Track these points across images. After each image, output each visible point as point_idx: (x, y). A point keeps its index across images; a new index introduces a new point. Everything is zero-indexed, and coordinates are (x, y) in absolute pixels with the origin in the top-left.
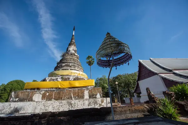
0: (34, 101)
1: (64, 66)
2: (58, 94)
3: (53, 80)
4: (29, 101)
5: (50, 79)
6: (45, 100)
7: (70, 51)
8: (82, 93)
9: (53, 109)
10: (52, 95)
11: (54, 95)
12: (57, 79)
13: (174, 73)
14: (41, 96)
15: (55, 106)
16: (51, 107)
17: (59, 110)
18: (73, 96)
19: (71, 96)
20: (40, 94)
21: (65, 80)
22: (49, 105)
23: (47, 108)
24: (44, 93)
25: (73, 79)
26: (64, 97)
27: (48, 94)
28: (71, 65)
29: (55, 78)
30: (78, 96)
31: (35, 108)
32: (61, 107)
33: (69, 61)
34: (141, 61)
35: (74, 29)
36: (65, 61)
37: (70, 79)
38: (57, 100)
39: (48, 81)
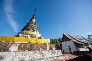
0: (11, 51)
1: (30, 29)
2: (30, 47)
3: (25, 37)
4: (5, 51)
5: (22, 36)
6: (20, 51)
7: (33, 21)
8: (45, 47)
9: (30, 58)
10: (26, 47)
11: (28, 47)
12: (27, 37)
13: (77, 40)
14: (17, 47)
15: (31, 55)
16: (27, 56)
17: (34, 58)
18: (40, 49)
19: (39, 48)
20: (16, 46)
21: (33, 37)
22: (26, 55)
23: (25, 57)
24: (20, 45)
25: (38, 38)
26: (35, 49)
27: (23, 46)
28: (35, 29)
29: (26, 35)
30: (43, 48)
31: (14, 57)
32: (35, 56)
33: (33, 27)
34: (64, 33)
35: (35, 11)
36: (31, 26)
37: (36, 38)
38: (30, 50)
39: (21, 37)
